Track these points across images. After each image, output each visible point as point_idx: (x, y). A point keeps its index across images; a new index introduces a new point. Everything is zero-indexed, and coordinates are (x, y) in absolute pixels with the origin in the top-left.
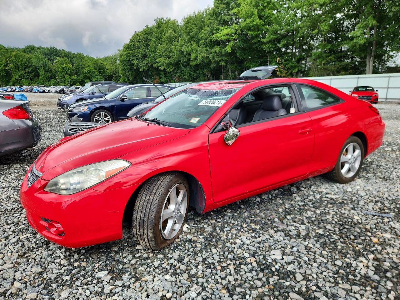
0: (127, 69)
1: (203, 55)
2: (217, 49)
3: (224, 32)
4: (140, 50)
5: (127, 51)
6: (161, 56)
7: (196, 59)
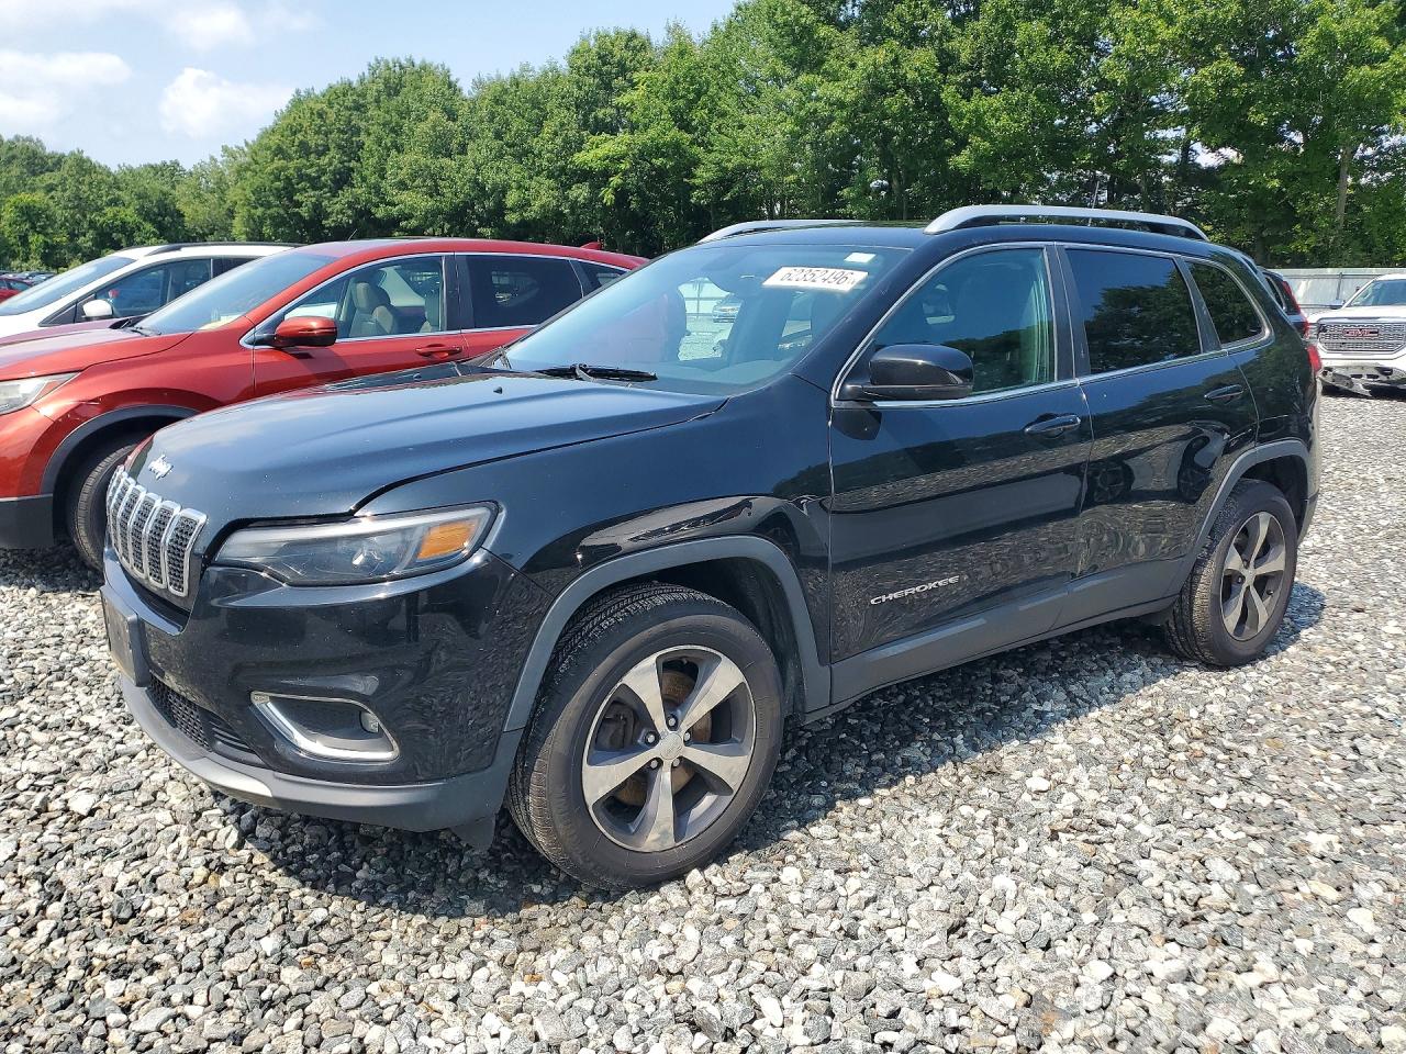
0: (272, 218)
1: (544, 199)
2: (580, 192)
3: (598, 150)
4: (325, 160)
5: (279, 163)
6: (402, 186)
7: (524, 205)
